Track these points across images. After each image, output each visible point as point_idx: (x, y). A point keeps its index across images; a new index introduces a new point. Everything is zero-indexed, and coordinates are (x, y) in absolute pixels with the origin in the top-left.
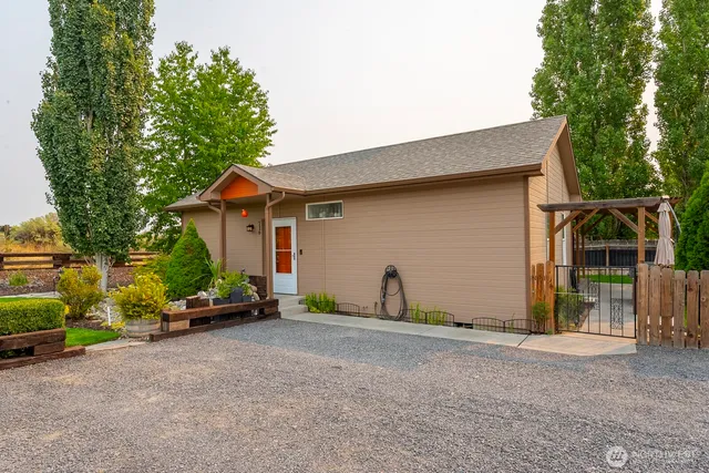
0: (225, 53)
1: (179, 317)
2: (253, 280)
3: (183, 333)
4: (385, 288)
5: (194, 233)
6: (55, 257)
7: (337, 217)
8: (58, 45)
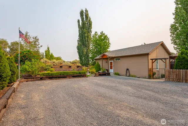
0: (102, 32)
1: (97, 74)
2: (107, 70)
3: (98, 76)
4: (127, 72)
5: (98, 63)
6: (77, 66)
7: (119, 60)
8: (79, 36)
